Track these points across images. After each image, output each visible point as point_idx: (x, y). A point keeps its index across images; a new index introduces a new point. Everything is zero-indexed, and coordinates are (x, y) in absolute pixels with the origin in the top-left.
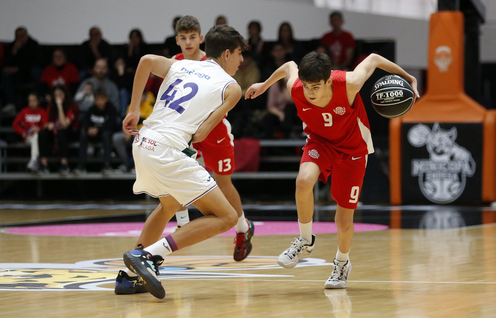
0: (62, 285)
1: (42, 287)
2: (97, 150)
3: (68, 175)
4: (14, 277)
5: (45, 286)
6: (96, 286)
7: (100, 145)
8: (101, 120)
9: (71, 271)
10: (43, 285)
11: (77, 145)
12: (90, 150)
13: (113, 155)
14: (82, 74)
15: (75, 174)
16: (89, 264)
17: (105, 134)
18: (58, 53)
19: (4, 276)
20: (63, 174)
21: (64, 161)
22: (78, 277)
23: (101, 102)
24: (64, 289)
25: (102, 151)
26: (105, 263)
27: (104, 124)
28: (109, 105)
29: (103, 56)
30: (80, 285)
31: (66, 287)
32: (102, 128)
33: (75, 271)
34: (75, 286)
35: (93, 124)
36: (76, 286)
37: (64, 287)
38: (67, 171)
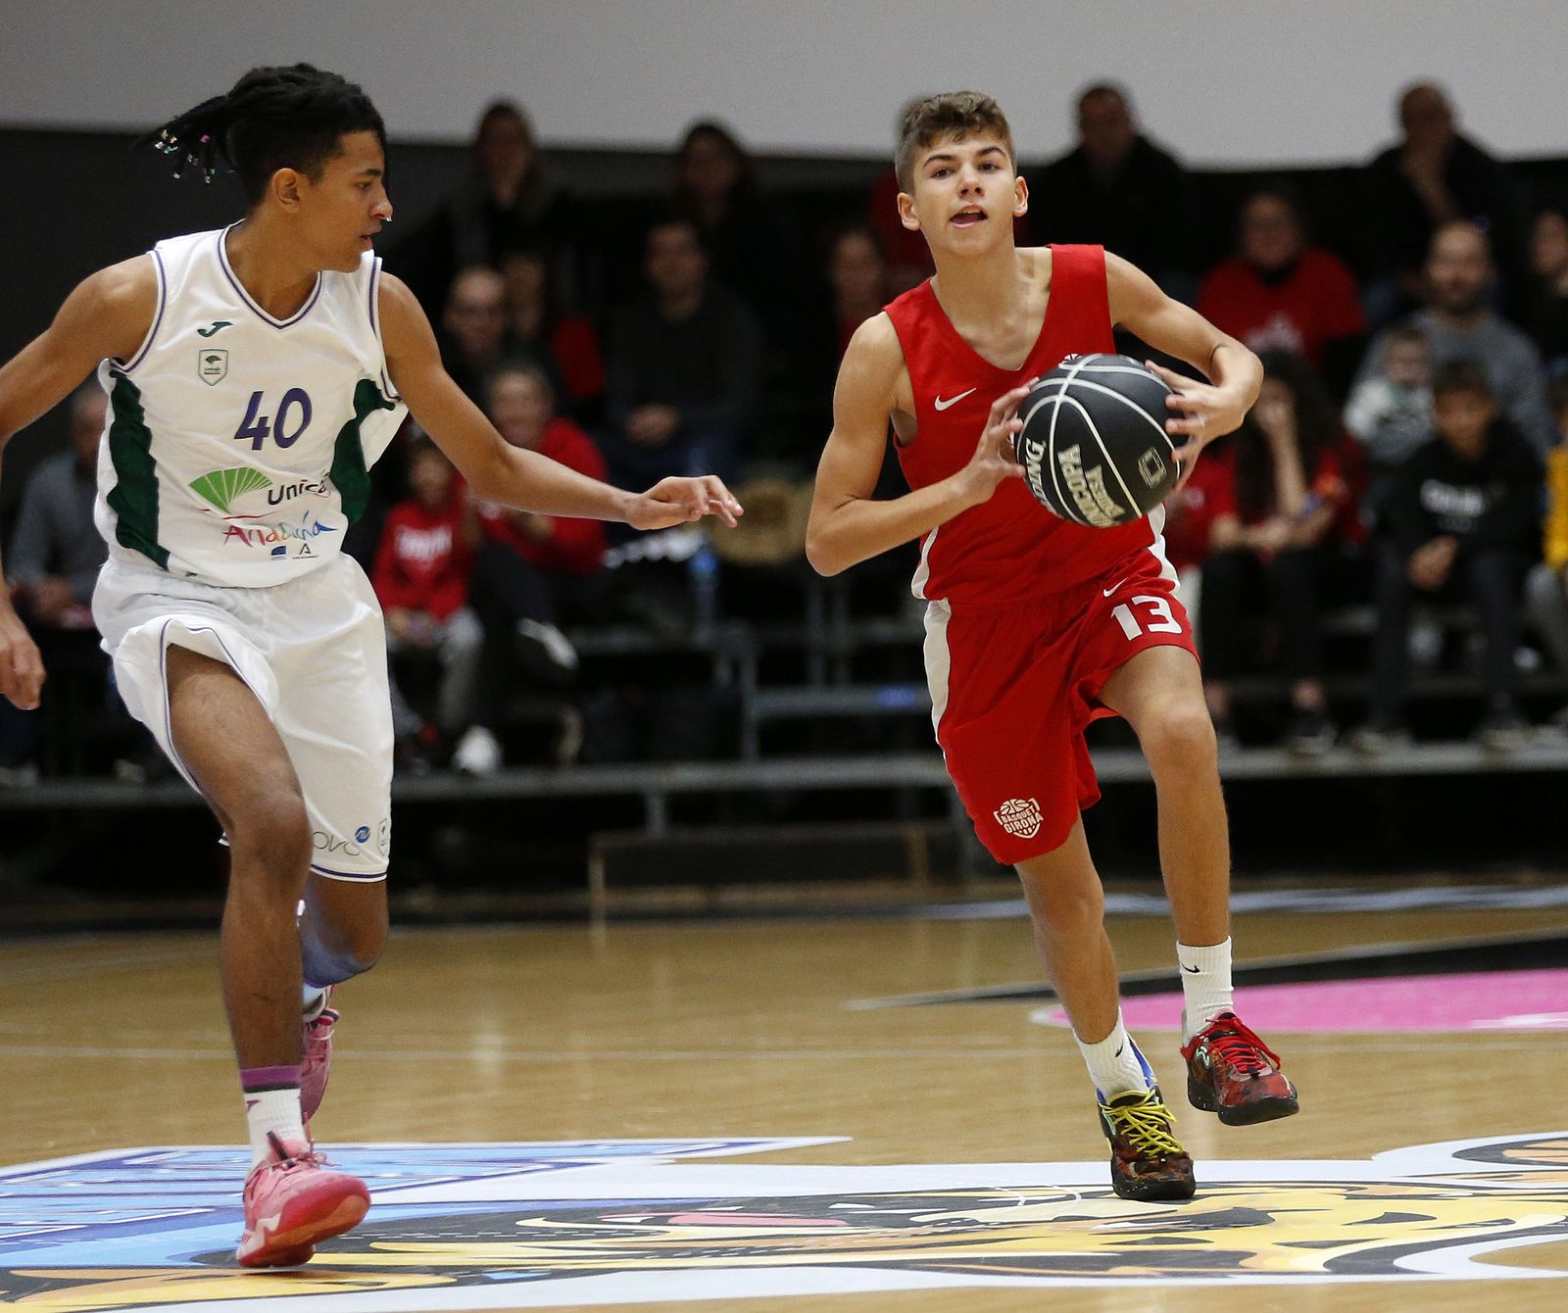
0: (1316, 1259)
1: (1228, 1267)
2: (1452, 644)
3: (1327, 757)
4: (1100, 1226)
5: (1241, 1263)
6: (1471, 1259)
7: (1465, 617)
8: (1470, 503)
9: (1354, 1191)
10: (1232, 1259)
11: (1363, 619)
12: (1424, 640)
13: (1527, 659)
14: (1378, 298)
15: (1359, 750)
16: (1436, 1158)
17: (1488, 569)
18: (1265, 209)
19: (1055, 1220)
20: (1302, 750)
21: (1308, 694)
22: (1389, 1218)
23: (1465, 421)
24: (1327, 1273)
25: (1476, 645)
26: (1509, 1154)
27: (1483, 520)
28: (1500, 436)
29: (1466, 211)
30: (1396, 1257)
31: (1336, 1266)
32: (1471, 542)
33: (1371, 1190)
34: (1372, 1263)
35: (1432, 525)
36: (1382, 1259)
37: (1326, 1265)
38: (1320, 739)
